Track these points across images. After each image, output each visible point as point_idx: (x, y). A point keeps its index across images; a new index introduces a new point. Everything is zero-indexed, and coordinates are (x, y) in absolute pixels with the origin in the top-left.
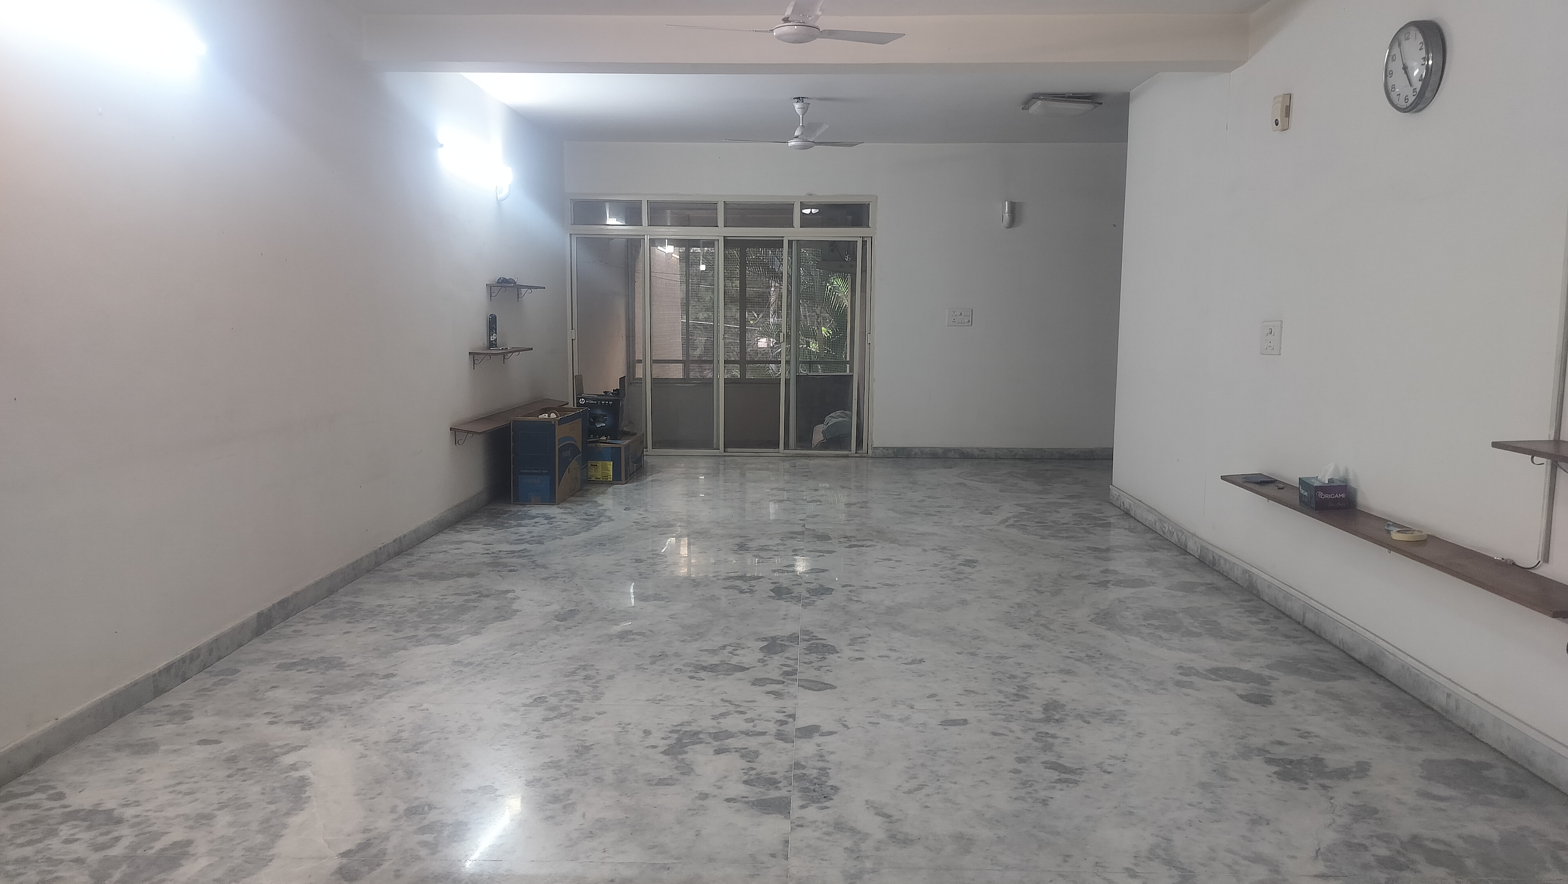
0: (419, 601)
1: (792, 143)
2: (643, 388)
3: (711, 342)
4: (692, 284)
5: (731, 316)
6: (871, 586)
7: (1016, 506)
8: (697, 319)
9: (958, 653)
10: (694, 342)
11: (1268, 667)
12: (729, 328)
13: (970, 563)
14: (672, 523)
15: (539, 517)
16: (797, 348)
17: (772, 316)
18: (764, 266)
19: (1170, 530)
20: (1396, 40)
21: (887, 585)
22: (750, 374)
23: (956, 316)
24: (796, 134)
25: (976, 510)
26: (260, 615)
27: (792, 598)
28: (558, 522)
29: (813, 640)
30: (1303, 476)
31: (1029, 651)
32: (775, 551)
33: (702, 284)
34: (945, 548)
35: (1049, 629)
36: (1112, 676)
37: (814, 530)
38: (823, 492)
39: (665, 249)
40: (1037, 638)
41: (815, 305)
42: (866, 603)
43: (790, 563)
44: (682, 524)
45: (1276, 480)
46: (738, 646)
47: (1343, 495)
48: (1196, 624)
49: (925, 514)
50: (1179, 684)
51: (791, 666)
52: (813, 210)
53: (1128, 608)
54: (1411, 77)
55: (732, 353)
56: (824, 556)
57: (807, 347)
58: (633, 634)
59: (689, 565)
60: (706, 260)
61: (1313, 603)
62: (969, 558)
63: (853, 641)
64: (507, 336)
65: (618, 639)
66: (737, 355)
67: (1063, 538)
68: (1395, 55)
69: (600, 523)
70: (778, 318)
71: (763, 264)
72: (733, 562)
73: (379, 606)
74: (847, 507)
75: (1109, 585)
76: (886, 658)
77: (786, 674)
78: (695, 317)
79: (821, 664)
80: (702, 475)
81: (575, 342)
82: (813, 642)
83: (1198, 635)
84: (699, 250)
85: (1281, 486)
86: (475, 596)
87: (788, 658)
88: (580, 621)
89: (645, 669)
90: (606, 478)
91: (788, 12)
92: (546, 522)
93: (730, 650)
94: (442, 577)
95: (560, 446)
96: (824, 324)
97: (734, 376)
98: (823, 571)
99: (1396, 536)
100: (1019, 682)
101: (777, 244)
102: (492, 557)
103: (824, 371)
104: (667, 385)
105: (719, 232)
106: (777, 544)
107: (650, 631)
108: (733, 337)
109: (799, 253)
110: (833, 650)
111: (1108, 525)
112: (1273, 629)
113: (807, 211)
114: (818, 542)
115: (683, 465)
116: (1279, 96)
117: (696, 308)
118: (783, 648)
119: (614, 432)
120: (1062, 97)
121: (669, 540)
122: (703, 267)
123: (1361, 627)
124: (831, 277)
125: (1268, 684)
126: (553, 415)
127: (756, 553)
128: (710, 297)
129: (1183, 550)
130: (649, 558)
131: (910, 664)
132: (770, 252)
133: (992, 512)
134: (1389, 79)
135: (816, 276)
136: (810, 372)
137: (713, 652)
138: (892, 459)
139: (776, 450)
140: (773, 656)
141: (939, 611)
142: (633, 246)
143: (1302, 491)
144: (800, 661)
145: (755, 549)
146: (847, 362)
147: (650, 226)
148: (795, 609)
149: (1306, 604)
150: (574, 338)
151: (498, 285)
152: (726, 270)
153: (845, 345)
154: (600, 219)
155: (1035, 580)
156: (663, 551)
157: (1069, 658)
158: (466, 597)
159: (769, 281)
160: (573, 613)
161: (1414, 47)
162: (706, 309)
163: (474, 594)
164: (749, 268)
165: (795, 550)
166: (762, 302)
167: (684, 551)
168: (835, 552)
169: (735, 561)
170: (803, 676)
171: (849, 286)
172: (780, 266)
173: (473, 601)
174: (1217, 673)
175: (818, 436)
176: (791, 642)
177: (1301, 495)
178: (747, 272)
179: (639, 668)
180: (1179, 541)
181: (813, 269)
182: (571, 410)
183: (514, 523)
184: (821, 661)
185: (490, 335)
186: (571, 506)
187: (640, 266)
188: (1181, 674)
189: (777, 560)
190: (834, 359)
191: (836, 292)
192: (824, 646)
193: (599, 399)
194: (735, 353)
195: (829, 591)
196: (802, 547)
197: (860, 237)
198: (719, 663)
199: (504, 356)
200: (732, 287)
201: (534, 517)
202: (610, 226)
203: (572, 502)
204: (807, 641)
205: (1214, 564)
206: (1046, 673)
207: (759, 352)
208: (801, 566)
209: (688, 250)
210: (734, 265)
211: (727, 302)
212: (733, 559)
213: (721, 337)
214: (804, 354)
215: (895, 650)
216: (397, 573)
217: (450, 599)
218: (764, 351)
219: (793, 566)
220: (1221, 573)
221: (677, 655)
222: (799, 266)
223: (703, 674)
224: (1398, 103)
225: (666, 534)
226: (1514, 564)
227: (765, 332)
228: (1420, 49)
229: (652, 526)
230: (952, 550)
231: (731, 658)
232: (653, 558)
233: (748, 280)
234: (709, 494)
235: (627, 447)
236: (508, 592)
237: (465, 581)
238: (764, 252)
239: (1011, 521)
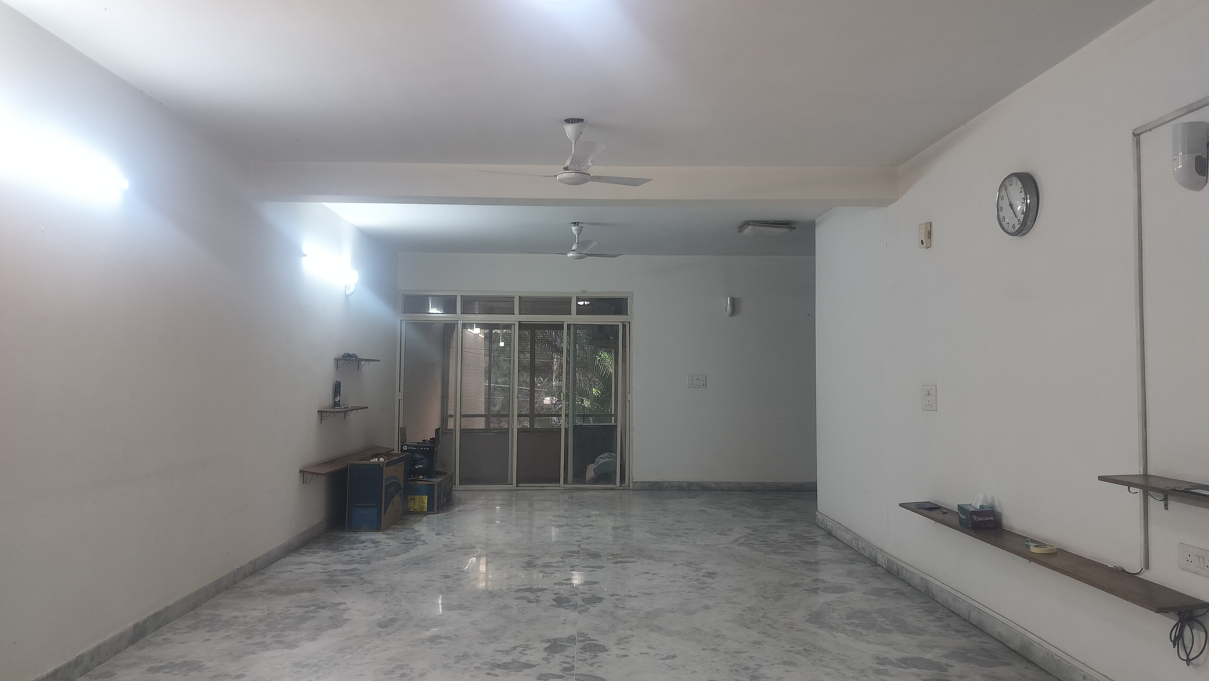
0: (268, 612)
1: (570, 255)
2: (454, 437)
3: (508, 401)
4: (493, 356)
5: (523, 381)
6: (633, 595)
7: (745, 528)
8: (497, 383)
9: (703, 649)
10: (494, 401)
11: (945, 656)
12: (521, 390)
13: (711, 575)
14: (474, 545)
15: (367, 542)
16: (574, 404)
17: (555, 380)
18: (549, 343)
19: (863, 547)
20: (1003, 186)
21: (646, 594)
22: (538, 425)
23: (694, 380)
24: (573, 248)
25: (715, 532)
26: (136, 626)
27: (571, 606)
28: (383, 545)
29: (587, 641)
30: (961, 503)
31: (759, 646)
32: (556, 567)
33: (501, 356)
34: (691, 563)
35: (774, 628)
36: (824, 666)
37: (587, 550)
38: (594, 518)
39: (473, 330)
40: (765, 635)
41: (587, 371)
42: (629, 609)
43: (569, 577)
44: (482, 546)
45: (941, 507)
46: (527, 647)
47: (992, 518)
48: (888, 623)
49: (675, 535)
50: (878, 672)
51: (569, 663)
52: (585, 302)
53: (834, 610)
54: (1015, 211)
55: (524, 408)
56: (595, 570)
57: (581, 404)
58: (441, 638)
59: (487, 580)
60: (505, 339)
61: (975, 604)
62: (709, 571)
63: (619, 641)
64: (349, 398)
65: (429, 643)
66: (527, 410)
67: (782, 553)
68: (1003, 196)
69: (415, 546)
70: (559, 381)
71: (548, 341)
72: (522, 578)
73: (235, 617)
74: (614, 530)
75: (819, 591)
76: (646, 655)
77: (565, 669)
78: (495, 381)
79: (593, 661)
80: (498, 505)
81: (402, 402)
82: (587, 642)
83: (889, 631)
84: (499, 331)
85: (945, 511)
86: (314, 608)
87: (567, 657)
88: (398, 628)
89: (451, 667)
90: (422, 509)
91: (568, 163)
92: (373, 545)
93: (520, 651)
94: (288, 592)
95: (387, 484)
96: (594, 386)
97: (525, 427)
98: (595, 583)
99: (1034, 550)
100: (752, 672)
101: (559, 327)
102: (328, 575)
103: (594, 422)
104: (473, 434)
105: (515, 318)
106: (558, 561)
107: (455, 635)
108: (524, 397)
109: (575, 334)
110: (603, 649)
111: (816, 543)
112: (946, 625)
113: (581, 303)
114: (590, 559)
115: (483, 498)
116: (923, 224)
117: (497, 375)
118: (562, 648)
119: (430, 472)
120: (765, 224)
121: (471, 559)
122: (502, 344)
123: (1014, 623)
124: (599, 351)
125: (946, 670)
126: (382, 459)
127: (541, 569)
128: (507, 366)
129: (874, 562)
130: (455, 574)
131: (665, 659)
132: (553, 333)
133: (727, 533)
134: (1000, 213)
135: (588, 351)
136: (584, 423)
137: (506, 652)
138: (647, 491)
139: (558, 485)
140: (554, 655)
141: (687, 615)
142: (449, 329)
143: (961, 515)
144: (577, 659)
145: (541, 566)
146: (613, 415)
147: (463, 314)
148: (572, 615)
149: (970, 605)
150: (400, 399)
151: (343, 359)
152: (520, 346)
153: (611, 402)
154: (424, 309)
155: (762, 588)
156: (466, 568)
157: (791, 652)
158: (306, 609)
159: (552, 354)
160: (393, 621)
161: (1016, 191)
162: (504, 375)
163: (313, 606)
164: (537, 345)
165: (572, 566)
166: (547, 370)
167: (483, 568)
168: (604, 567)
169: (523, 576)
170: (580, 671)
171: (613, 358)
172: (561, 343)
173: (312, 612)
174: (906, 662)
175: (590, 473)
176: (569, 643)
177: (960, 519)
178: (536, 347)
179: (446, 666)
180: (871, 556)
181: (586, 345)
182: (396, 455)
183: (347, 547)
184: (593, 658)
185: (335, 397)
186: (393, 533)
187: (454, 343)
188: (877, 663)
189: (558, 575)
190: (602, 413)
191: (603, 362)
192: (596, 645)
193: (418, 446)
194: (525, 409)
195: (600, 600)
196: (577, 564)
197: (621, 322)
198: (511, 661)
199: (345, 413)
200: (525, 359)
201: (363, 542)
202: (432, 314)
203: (394, 529)
204: (582, 641)
205: (898, 574)
206: (773, 665)
207: (544, 408)
208: (577, 579)
209: (491, 332)
210: (526, 343)
211: (520, 370)
212: (522, 574)
213: (516, 396)
214: (579, 409)
215: (653, 648)
216: (250, 589)
217: (293, 610)
218: (548, 406)
219: (570, 579)
220: (904, 581)
221: (477, 655)
222: (575, 343)
223: (498, 671)
224: (1008, 229)
225: (469, 554)
226: (1124, 571)
227: (549, 392)
228: (1020, 192)
229: (458, 548)
230: (697, 565)
231: (521, 657)
232: (458, 574)
233: (536, 354)
234: (504, 521)
235: (439, 484)
236: (340, 604)
237: (306, 595)
238: (549, 332)
239: (741, 541)
